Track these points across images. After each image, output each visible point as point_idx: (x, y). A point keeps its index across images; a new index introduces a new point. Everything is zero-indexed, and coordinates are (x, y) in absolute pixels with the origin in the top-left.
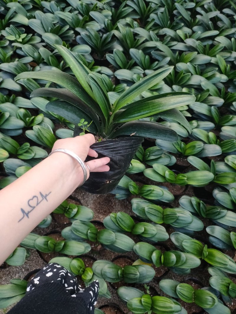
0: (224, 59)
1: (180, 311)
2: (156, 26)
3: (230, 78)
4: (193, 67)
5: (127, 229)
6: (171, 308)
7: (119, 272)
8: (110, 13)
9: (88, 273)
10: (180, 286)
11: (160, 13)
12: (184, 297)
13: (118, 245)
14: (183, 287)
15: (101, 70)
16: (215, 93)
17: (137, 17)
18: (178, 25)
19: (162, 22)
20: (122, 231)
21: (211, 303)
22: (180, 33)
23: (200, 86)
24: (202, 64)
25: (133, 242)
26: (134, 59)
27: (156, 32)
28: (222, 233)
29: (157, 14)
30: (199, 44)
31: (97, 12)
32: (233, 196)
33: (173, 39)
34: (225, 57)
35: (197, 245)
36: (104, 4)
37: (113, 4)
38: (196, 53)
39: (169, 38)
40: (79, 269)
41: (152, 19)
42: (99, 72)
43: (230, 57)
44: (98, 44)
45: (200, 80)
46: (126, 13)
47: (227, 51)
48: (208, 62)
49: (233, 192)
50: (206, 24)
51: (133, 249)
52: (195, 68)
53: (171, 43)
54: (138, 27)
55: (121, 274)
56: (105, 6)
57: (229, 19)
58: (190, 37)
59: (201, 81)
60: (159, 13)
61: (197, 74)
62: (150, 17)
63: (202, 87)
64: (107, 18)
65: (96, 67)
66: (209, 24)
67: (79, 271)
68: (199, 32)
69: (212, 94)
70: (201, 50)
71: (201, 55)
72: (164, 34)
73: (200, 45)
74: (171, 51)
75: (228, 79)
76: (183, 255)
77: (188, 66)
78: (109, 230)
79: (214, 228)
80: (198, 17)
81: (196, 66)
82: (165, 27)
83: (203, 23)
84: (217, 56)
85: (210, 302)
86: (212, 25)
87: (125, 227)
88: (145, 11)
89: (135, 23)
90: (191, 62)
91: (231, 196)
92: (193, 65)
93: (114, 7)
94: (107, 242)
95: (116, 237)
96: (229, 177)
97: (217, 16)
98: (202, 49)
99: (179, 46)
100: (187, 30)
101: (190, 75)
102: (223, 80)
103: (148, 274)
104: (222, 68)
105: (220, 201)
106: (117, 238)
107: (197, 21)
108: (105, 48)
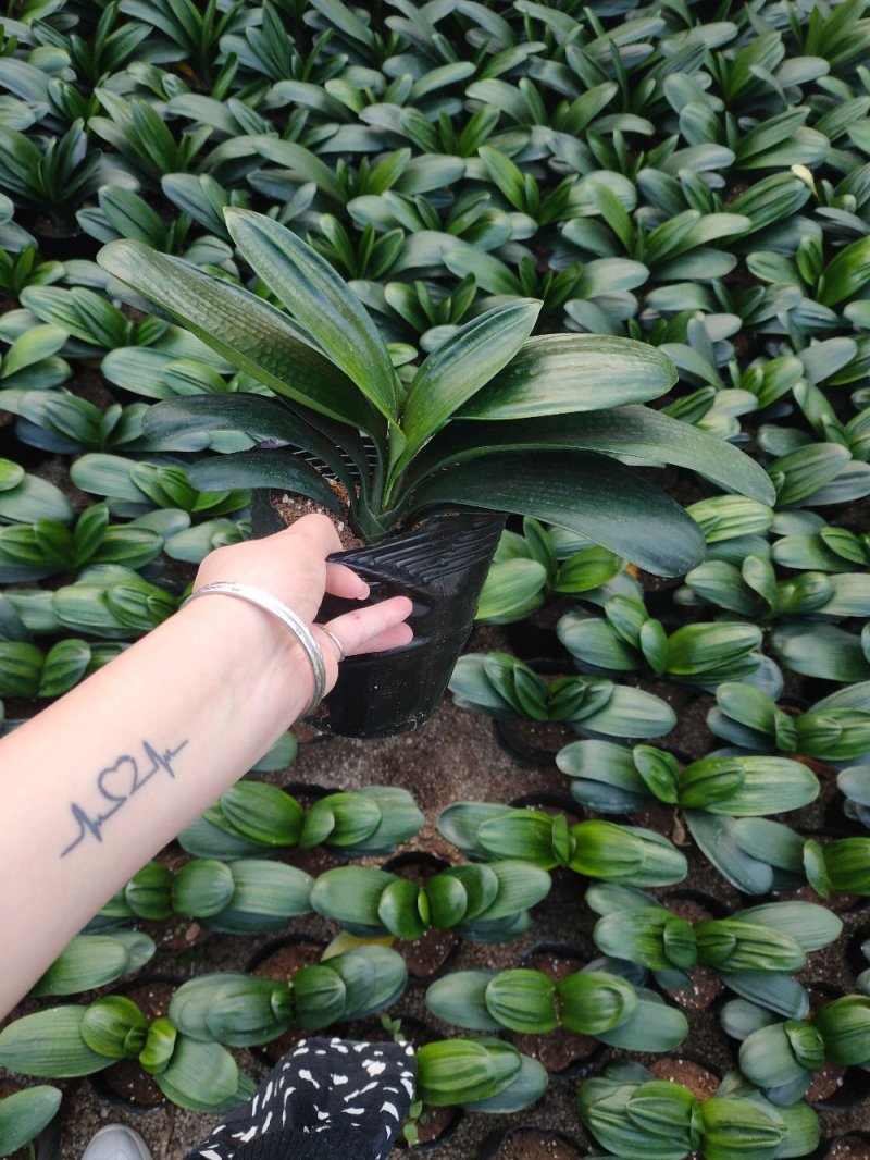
0: (513, 158)
1: (518, 1070)
2: (251, 80)
3: (544, 222)
4: (405, 204)
5: (277, 837)
6: (481, 1069)
7: (275, 1001)
8: (63, 56)
9: (157, 1041)
10: (496, 985)
11: (254, 30)
12: (520, 1017)
13: (255, 906)
14: (511, 985)
15: (67, 275)
16: (501, 282)
17: (177, 57)
18: (331, 62)
19: (269, 62)
20: (259, 851)
21: (611, 1011)
22: (338, 89)
23: (443, 267)
24: (439, 190)
25: (308, 878)
26: (187, 213)
27: (254, 100)
28: (610, 760)
29: (242, 34)
30: (412, 121)
31: (11, 59)
32: (620, 625)
33: (319, 117)
34: (512, 150)
35: (531, 824)
36: (35, 25)
37: (73, 19)
38: (406, 152)
39: (304, 118)
40: (119, 1034)
41: (227, 53)
42: (61, 283)
43: (529, 146)
44: (38, 178)
45: (441, 248)
46: (127, 46)
47: (516, 130)
48: (457, 178)
49: (617, 611)
50: (424, 44)
51: (309, 906)
52: (414, 206)
53: (317, 133)
54: (180, 93)
55: (280, 1006)
56: (39, 33)
57: (504, 17)
58: (380, 98)
59: (443, 251)
60: (250, 31)
61: (426, 227)
62: (221, 49)
63: (450, 268)
64: (56, 76)
65: (46, 265)
66: (433, 42)
67: (121, 1043)
68: (408, 77)
69: (490, 289)
70: (425, 141)
71: (429, 156)
72: (285, 102)
73: (418, 123)
74: (320, 163)
75: (536, 226)
76: (489, 874)
77: (389, 203)
78: (204, 859)
79: (579, 751)
80: (392, 22)
81: (417, 200)
82: (287, 78)
83: (415, 43)
84: (481, 150)
85: (609, 1007)
86: (444, 44)
87: (265, 831)
88: (198, 29)
89: (170, 78)
90: (398, 188)
91: (614, 627)
92: (407, 201)
93: (78, 30)
94: (208, 907)
95: (234, 877)
96: (597, 562)
97: (456, 10)
98: (429, 134)
99: (348, 139)
100: (365, 76)
101: (403, 236)
102: (521, 231)
103: (379, 975)
104: (510, 190)
105: (579, 651)
106: (239, 880)
107: (395, 38)
108: (69, 191)
